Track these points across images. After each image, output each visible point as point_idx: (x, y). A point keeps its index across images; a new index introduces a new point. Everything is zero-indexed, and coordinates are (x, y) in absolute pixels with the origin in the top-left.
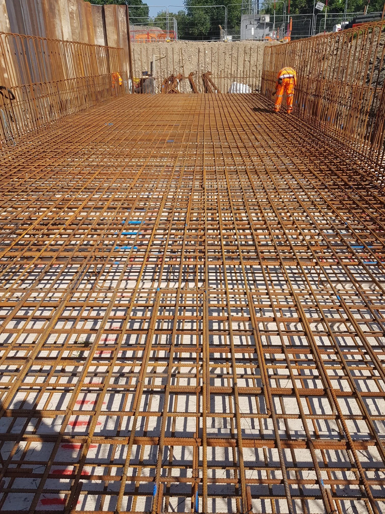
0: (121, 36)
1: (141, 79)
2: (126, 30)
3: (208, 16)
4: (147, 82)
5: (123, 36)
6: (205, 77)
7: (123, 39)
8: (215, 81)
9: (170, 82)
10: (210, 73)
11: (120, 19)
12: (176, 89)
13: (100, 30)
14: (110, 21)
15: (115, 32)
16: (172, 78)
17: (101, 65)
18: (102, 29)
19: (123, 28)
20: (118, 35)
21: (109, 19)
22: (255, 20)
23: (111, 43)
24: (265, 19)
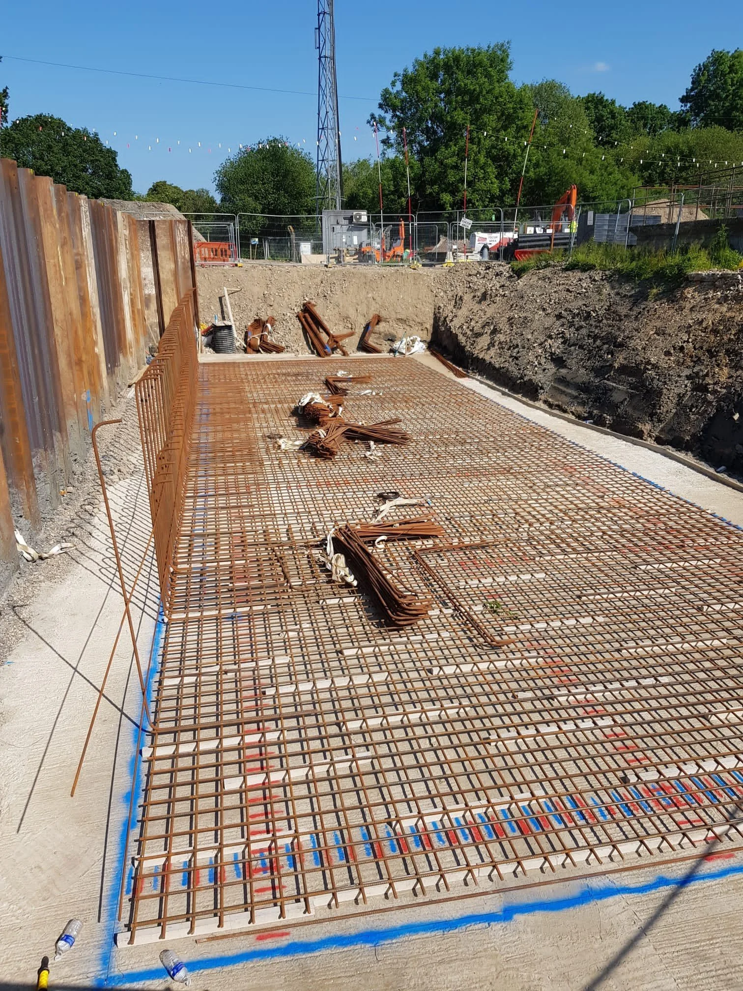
0: (179, 263)
2: (187, 256)
4: (224, 331)
5: (183, 263)
7: (184, 268)
11: (178, 239)
12: (269, 340)
13: (146, 257)
14: (164, 242)
15: (172, 259)
16: (259, 324)
18: (149, 254)
19: (183, 252)
20: (176, 262)
21: (162, 240)
22: (345, 219)
23: (166, 275)
24: (360, 218)
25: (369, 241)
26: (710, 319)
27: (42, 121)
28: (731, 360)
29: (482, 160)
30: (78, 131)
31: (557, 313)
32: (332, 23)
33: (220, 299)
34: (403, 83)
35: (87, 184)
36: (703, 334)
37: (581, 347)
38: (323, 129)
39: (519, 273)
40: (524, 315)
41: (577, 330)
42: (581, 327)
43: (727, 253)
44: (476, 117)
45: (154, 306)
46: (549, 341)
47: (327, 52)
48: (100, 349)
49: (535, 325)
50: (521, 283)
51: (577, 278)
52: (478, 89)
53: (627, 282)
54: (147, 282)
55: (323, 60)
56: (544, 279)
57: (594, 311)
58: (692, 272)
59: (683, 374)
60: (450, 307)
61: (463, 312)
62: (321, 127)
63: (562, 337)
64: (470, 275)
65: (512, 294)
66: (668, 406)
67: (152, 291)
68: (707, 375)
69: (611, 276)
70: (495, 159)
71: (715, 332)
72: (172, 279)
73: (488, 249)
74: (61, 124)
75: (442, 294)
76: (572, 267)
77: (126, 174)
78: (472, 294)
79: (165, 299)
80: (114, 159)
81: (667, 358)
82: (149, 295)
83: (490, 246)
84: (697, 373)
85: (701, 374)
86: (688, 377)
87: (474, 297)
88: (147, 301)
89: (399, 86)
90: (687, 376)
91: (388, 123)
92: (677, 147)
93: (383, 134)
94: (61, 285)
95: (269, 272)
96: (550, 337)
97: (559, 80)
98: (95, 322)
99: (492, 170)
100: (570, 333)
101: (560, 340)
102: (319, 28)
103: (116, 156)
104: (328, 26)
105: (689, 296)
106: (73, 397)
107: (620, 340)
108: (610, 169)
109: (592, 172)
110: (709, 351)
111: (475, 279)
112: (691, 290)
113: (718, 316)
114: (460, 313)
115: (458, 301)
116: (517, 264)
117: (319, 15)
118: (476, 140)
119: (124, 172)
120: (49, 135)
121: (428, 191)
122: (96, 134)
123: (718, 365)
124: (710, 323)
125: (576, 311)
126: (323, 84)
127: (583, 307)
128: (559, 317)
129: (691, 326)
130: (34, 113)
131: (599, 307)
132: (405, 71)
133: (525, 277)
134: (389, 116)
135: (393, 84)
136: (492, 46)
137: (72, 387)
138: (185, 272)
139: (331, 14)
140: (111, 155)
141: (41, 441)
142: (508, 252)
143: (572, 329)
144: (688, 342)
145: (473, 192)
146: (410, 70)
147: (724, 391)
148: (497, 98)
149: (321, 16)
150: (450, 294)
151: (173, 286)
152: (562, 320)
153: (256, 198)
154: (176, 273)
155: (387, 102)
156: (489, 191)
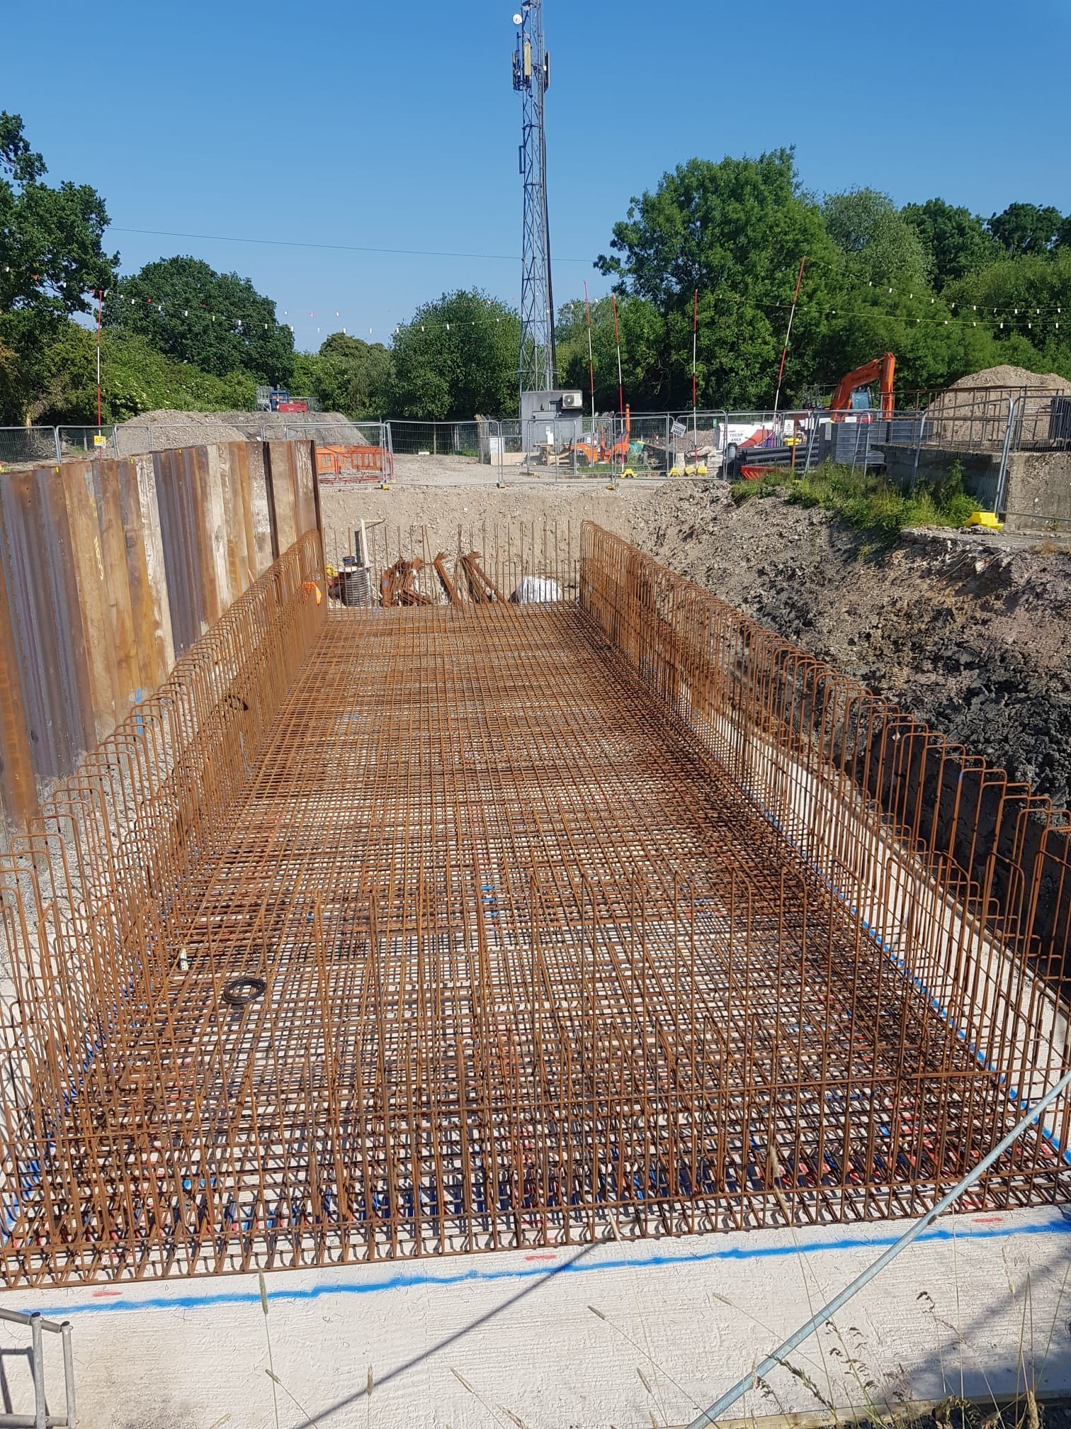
0: (301, 494)
1: (341, 574)
2: (311, 485)
3: (447, 382)
4: (355, 578)
5: (305, 494)
6: (466, 562)
7: (306, 500)
8: (489, 569)
9: (398, 575)
10: (475, 555)
11: (299, 464)
12: (412, 588)
13: (259, 486)
14: (281, 469)
15: (291, 489)
16: (402, 567)
17: (261, 548)
18: (263, 483)
19: (305, 480)
20: (296, 494)
21: (278, 467)
22: (552, 403)
23: (282, 509)
24: (572, 401)
25: (582, 435)
26: (906, 597)
27: (180, 267)
28: (913, 659)
29: (749, 312)
30: (225, 277)
31: (760, 567)
32: (542, 139)
33: (357, 533)
34: (644, 212)
35: (235, 347)
36: (895, 619)
37: (774, 619)
38: (528, 279)
39: (739, 500)
40: (726, 565)
41: (778, 593)
42: (782, 590)
43: (961, 500)
44: (741, 256)
45: (268, 548)
46: (744, 606)
47: (535, 177)
48: (165, 631)
49: (733, 581)
50: (736, 515)
51: (795, 517)
52: (744, 218)
53: (847, 529)
54: (260, 517)
55: (529, 188)
56: (760, 513)
57: (801, 568)
58: (905, 530)
59: (859, 673)
60: (650, 544)
61: (665, 551)
62: (526, 277)
63: (759, 602)
64: (681, 499)
65: (722, 532)
66: (837, 714)
67: (265, 529)
68: (884, 676)
69: (832, 518)
70: (769, 311)
71: (908, 616)
72: (291, 514)
73: (736, 447)
74: (203, 267)
75: (642, 524)
76: (794, 501)
77: (286, 332)
78: (678, 528)
79: (281, 538)
80: (271, 313)
81: (849, 648)
82: (264, 534)
83: (739, 443)
84: (874, 673)
85: (878, 674)
86: (864, 677)
87: (680, 531)
88: (261, 540)
89: (637, 216)
90: (862, 676)
91: (623, 265)
92: (1043, 280)
93: (614, 279)
94: (98, 581)
95: (422, 496)
96: (746, 601)
97: (876, 187)
98: (159, 601)
99: (765, 326)
100: (768, 598)
101: (757, 606)
102: (524, 147)
103: (274, 307)
104: (536, 142)
105: (896, 562)
106: (110, 704)
107: (811, 615)
108: (938, 319)
109: (911, 324)
110: (895, 643)
111: (685, 505)
112: (900, 554)
113: (916, 596)
114: (661, 551)
115: (660, 538)
116: (743, 486)
117: (524, 129)
118: (741, 286)
119: (285, 329)
120: (187, 284)
121: (674, 358)
122: (248, 280)
123: (899, 664)
124: (906, 604)
125: (781, 567)
126: (529, 220)
127: (790, 563)
128: (761, 572)
129: (883, 607)
130: (169, 256)
131: (807, 561)
132: (644, 195)
133: (745, 506)
134: (623, 255)
135: (630, 213)
136: (768, 154)
137: (109, 694)
138: (308, 504)
139: (541, 128)
140: (267, 307)
141: (55, 770)
142: (736, 467)
143: (773, 592)
144: (877, 627)
145: (737, 358)
146: (653, 193)
147: (896, 700)
148: (771, 228)
149: (528, 129)
150: (652, 526)
151: (293, 524)
152: (765, 577)
153: (441, 374)
154: (295, 506)
155: (621, 236)
156: (760, 354)
